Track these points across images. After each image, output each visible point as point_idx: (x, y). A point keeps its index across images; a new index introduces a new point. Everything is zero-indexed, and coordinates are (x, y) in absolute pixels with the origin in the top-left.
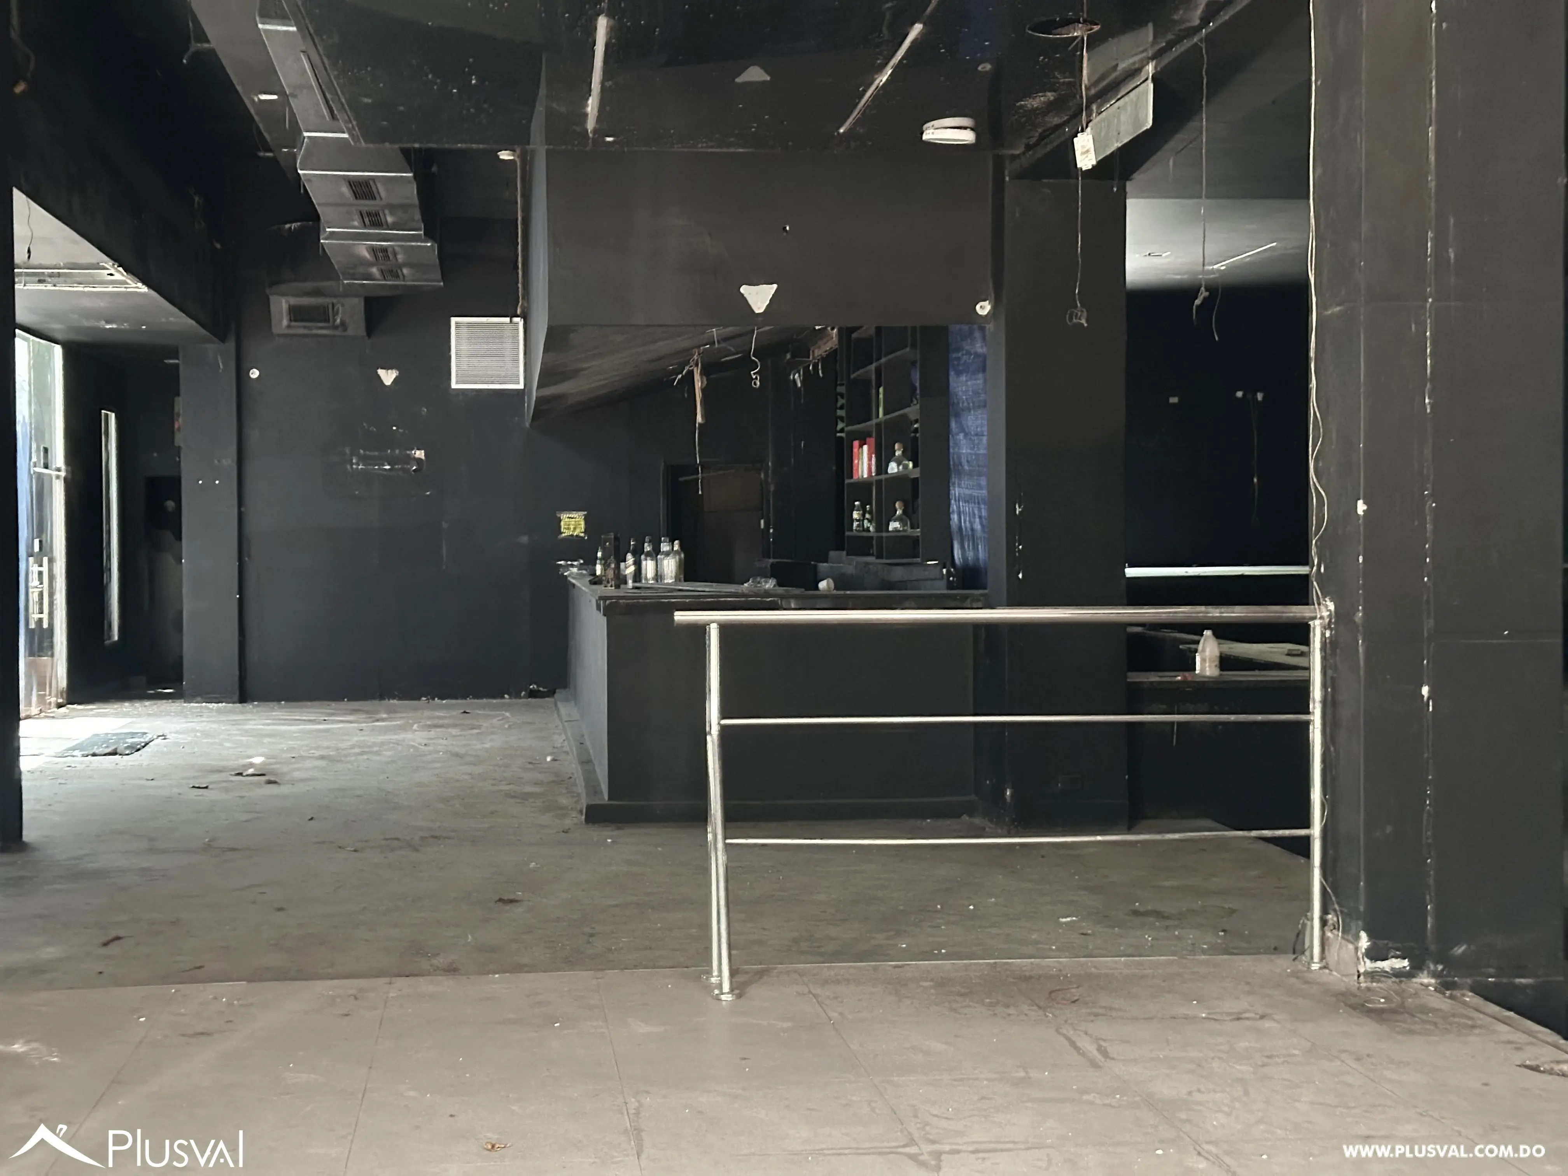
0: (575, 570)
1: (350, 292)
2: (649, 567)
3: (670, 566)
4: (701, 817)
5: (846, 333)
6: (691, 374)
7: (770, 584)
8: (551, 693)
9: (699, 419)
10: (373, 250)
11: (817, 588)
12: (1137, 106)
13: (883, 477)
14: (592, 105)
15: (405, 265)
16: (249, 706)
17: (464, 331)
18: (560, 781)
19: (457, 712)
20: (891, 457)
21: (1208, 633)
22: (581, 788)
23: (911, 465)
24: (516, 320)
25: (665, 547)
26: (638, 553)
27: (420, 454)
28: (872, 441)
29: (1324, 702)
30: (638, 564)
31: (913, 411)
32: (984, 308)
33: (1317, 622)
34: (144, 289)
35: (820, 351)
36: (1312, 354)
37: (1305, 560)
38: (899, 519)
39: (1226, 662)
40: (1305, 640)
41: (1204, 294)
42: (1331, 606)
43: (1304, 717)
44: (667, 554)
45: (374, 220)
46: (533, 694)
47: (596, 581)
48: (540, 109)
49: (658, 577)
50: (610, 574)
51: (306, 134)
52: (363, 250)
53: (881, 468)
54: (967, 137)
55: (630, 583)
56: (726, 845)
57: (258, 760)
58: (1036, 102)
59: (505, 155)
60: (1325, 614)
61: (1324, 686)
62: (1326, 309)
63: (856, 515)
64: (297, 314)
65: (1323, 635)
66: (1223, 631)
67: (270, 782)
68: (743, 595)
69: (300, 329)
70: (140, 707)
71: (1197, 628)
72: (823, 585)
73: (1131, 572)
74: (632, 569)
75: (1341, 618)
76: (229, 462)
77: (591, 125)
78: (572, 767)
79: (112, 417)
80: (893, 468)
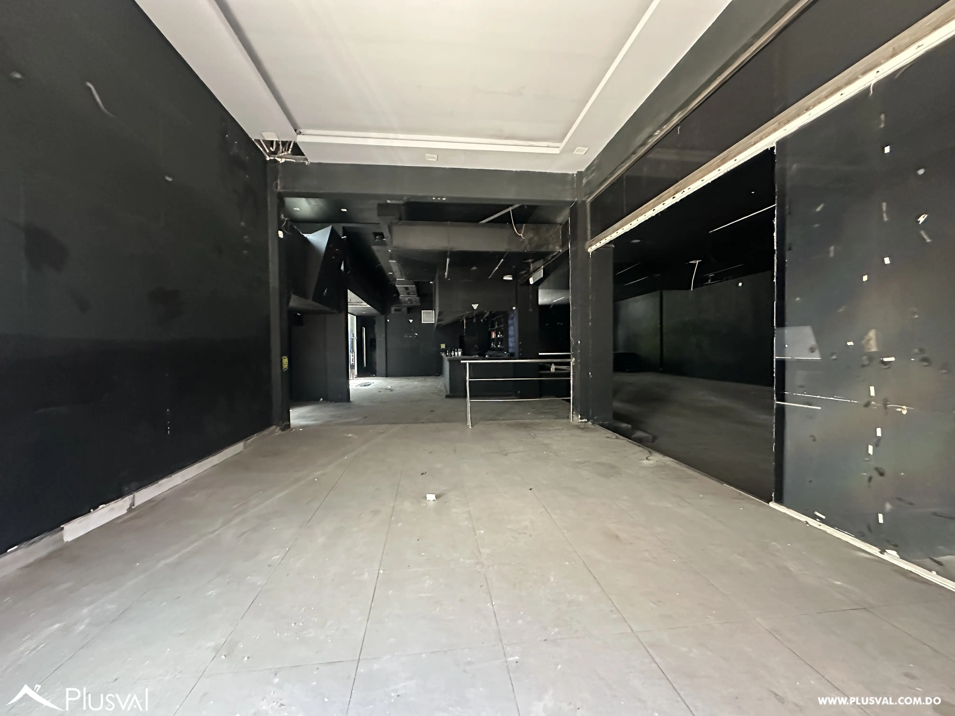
0: (443, 354)
1: (405, 306)
2: (456, 353)
3: (460, 353)
4: (466, 396)
5: (490, 312)
6: (463, 320)
7: (477, 356)
8: (439, 376)
9: (465, 328)
10: (408, 299)
11: (485, 357)
12: (540, 273)
13: (497, 337)
14: (446, 274)
15: (414, 301)
16: (387, 378)
17: (424, 313)
18: (441, 391)
19: (423, 379)
20: (498, 334)
21: (553, 364)
22: (445, 392)
23: (502, 335)
24: (433, 311)
25: (459, 350)
26: (454, 351)
27: (416, 334)
28: (495, 331)
29: (573, 375)
30: (454, 353)
31: (502, 326)
32: (514, 308)
33: (572, 362)
34: (369, 306)
35: (486, 316)
36: (571, 316)
37: (570, 352)
38: (500, 345)
39: (556, 369)
40: (570, 365)
41: (552, 305)
42: (574, 359)
43: (569, 378)
44: (459, 351)
45: (409, 294)
46: (436, 376)
47: (447, 356)
48: (437, 275)
49: (458, 355)
50: (450, 354)
51: (397, 279)
52: (407, 299)
53: (497, 335)
54: (511, 279)
55: (453, 356)
56: (470, 401)
57: (389, 387)
58: (523, 272)
59: (431, 283)
60: (573, 360)
61: (573, 373)
62: (573, 308)
63: (492, 344)
64: (396, 310)
65: (573, 364)
66: (556, 364)
67: (391, 391)
68: (472, 358)
69: (397, 312)
70: (369, 378)
71: (551, 363)
72: (486, 356)
73: (540, 354)
74: (453, 354)
75: (576, 361)
76: (384, 336)
77: (446, 277)
78: (443, 388)
79: (364, 328)
80: (498, 336)
